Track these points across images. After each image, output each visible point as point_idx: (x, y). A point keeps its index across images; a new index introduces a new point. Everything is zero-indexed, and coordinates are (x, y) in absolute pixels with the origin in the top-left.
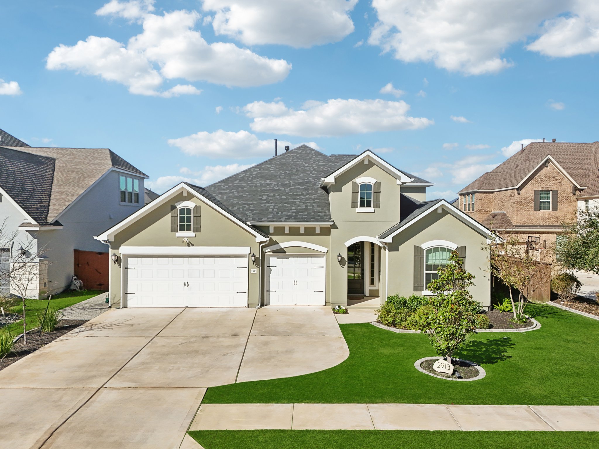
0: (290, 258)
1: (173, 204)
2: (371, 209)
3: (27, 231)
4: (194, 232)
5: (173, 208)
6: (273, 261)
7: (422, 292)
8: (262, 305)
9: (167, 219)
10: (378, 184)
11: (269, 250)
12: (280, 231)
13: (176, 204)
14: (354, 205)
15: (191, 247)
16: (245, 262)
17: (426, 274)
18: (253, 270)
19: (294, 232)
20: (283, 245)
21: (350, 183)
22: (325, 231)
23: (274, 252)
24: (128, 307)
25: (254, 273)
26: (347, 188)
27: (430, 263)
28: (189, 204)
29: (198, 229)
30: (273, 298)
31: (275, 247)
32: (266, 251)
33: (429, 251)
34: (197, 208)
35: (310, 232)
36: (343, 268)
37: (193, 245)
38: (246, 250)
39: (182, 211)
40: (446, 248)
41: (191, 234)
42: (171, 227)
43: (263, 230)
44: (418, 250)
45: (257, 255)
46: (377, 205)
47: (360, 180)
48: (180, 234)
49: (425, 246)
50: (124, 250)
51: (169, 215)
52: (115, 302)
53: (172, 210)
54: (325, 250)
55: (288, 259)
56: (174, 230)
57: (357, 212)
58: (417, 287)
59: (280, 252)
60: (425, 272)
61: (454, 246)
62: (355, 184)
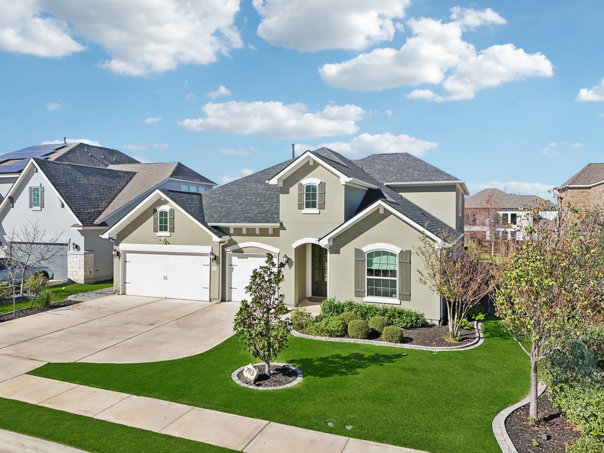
0: (249, 258)
1: (155, 208)
2: (316, 211)
3: (78, 230)
4: (170, 232)
5: (155, 211)
6: (235, 260)
7: (364, 298)
8: (223, 300)
9: (150, 222)
10: (322, 184)
11: (229, 250)
12: (238, 232)
13: (157, 208)
14: (300, 207)
15: (168, 245)
16: (207, 260)
17: (368, 279)
18: (214, 267)
19: (251, 233)
20: (241, 245)
21: (297, 185)
22: (277, 233)
23: (234, 251)
24: (127, 294)
25: (214, 270)
26: (294, 190)
27: (375, 267)
28: (165, 208)
29: (172, 230)
31: (234, 247)
32: (227, 251)
33: (371, 255)
34: (172, 211)
35: (264, 233)
36: (291, 269)
37: (169, 244)
38: (207, 249)
39: (161, 213)
40: (389, 252)
41: (167, 234)
42: (154, 228)
43: (219, 231)
44: (358, 252)
45: (217, 254)
46: (322, 207)
47: (305, 181)
48: (160, 233)
49: (366, 249)
50: (123, 247)
51: (152, 218)
52: (117, 289)
53: (154, 213)
54: (277, 251)
55: (247, 258)
56: (155, 231)
57: (304, 214)
58: (358, 294)
59: (239, 251)
60: (367, 277)
61: (397, 250)
62: (301, 185)
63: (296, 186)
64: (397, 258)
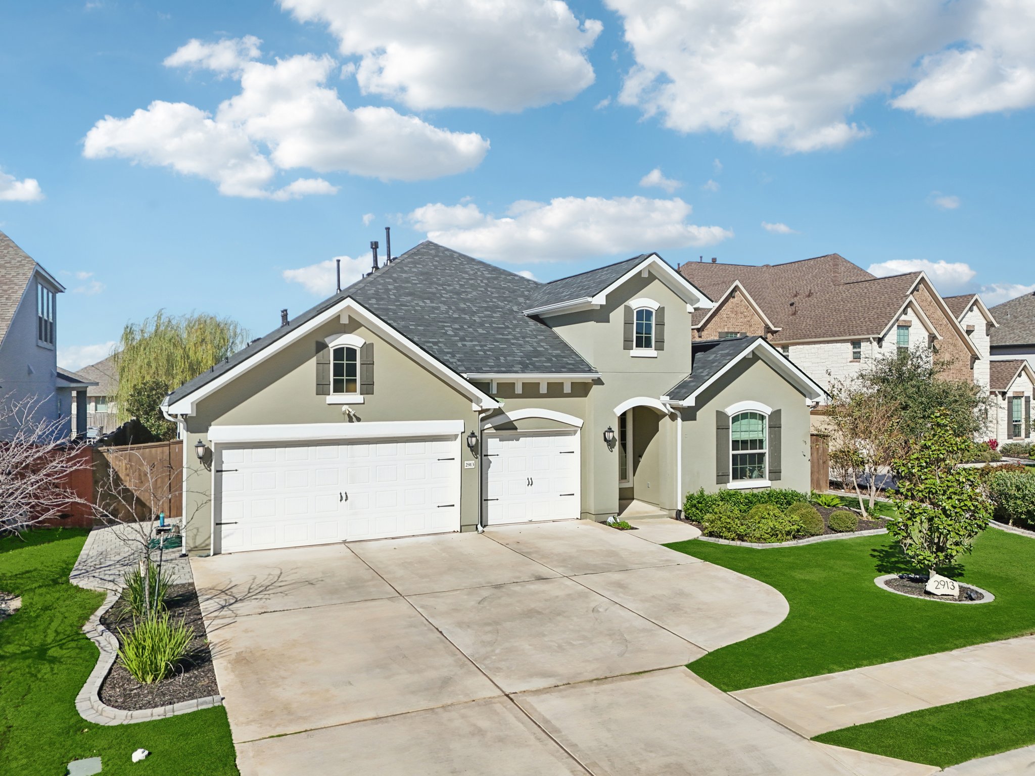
0: (521, 439)
1: (320, 340)
2: (651, 352)
4: (361, 394)
5: (321, 346)
6: (493, 445)
7: (728, 484)
9: (310, 367)
10: (661, 311)
11: (489, 425)
12: (508, 390)
13: (327, 340)
14: (627, 346)
15: (356, 424)
16: (454, 448)
17: (733, 455)
18: (468, 462)
19: (531, 391)
20: (513, 415)
21: (622, 308)
22: (581, 390)
23: (497, 428)
24: (222, 552)
25: (470, 467)
26: (618, 315)
27: (737, 437)
28: (354, 340)
29: (368, 389)
30: (494, 514)
31: (498, 420)
32: (485, 428)
33: (736, 419)
34: (368, 348)
35: (555, 391)
36: (612, 451)
37: (359, 420)
38: (456, 426)
39: (338, 352)
40: (757, 413)
41: (356, 398)
42: (317, 384)
44: (721, 416)
46: (660, 346)
47: (637, 303)
48: (334, 398)
49: (732, 410)
50: (218, 433)
51: (314, 360)
52: (197, 544)
53: (318, 351)
54: (578, 422)
55: (518, 440)
56: (322, 389)
57: (632, 357)
58: (721, 478)
59: (508, 429)
60: (731, 452)
61: (767, 410)
62: (628, 310)
63: (620, 310)
64: (766, 421)
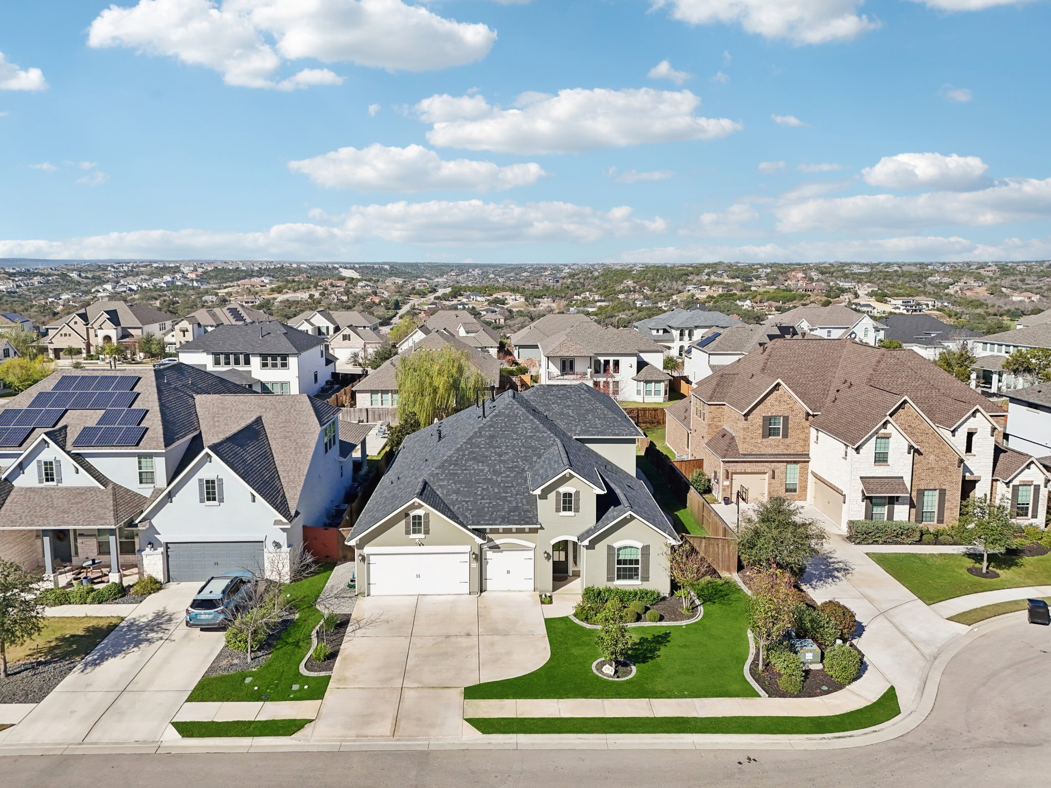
0: (504, 552)
1: (406, 512)
2: (571, 513)
4: (424, 534)
5: (407, 515)
6: (490, 554)
7: (614, 582)
8: (481, 591)
9: (402, 523)
10: (577, 493)
11: (486, 548)
12: (496, 531)
13: (409, 513)
14: (558, 510)
15: (422, 547)
16: (466, 557)
17: (617, 568)
18: (473, 564)
19: (507, 531)
20: (497, 542)
22: (535, 531)
23: (490, 548)
24: (371, 595)
25: (474, 566)
26: (552, 496)
27: (621, 558)
28: (420, 512)
29: (427, 532)
30: (490, 585)
31: (491, 544)
32: (484, 548)
33: (619, 549)
34: (428, 515)
35: (519, 531)
36: (549, 561)
37: (423, 545)
38: (467, 548)
39: (414, 517)
40: (634, 546)
41: (422, 536)
42: (406, 531)
43: (480, 533)
44: (610, 548)
45: (476, 553)
46: (577, 510)
47: (563, 489)
48: (412, 536)
49: (616, 545)
50: (367, 550)
51: (404, 521)
52: (360, 591)
53: (406, 517)
54: (533, 545)
55: (502, 552)
56: (408, 533)
57: (560, 516)
58: (610, 579)
59: (496, 548)
60: (616, 566)
61: (640, 545)
62: (558, 493)
63: (554, 493)
64: (640, 551)
